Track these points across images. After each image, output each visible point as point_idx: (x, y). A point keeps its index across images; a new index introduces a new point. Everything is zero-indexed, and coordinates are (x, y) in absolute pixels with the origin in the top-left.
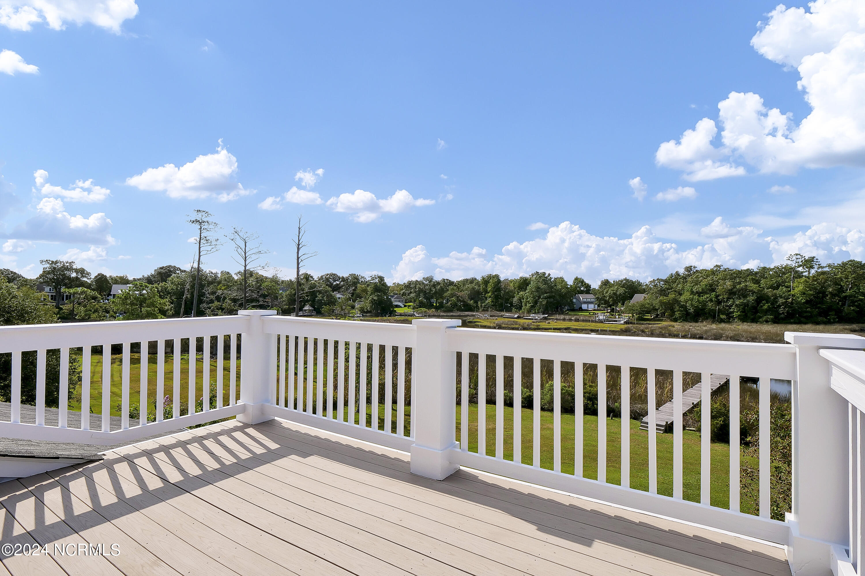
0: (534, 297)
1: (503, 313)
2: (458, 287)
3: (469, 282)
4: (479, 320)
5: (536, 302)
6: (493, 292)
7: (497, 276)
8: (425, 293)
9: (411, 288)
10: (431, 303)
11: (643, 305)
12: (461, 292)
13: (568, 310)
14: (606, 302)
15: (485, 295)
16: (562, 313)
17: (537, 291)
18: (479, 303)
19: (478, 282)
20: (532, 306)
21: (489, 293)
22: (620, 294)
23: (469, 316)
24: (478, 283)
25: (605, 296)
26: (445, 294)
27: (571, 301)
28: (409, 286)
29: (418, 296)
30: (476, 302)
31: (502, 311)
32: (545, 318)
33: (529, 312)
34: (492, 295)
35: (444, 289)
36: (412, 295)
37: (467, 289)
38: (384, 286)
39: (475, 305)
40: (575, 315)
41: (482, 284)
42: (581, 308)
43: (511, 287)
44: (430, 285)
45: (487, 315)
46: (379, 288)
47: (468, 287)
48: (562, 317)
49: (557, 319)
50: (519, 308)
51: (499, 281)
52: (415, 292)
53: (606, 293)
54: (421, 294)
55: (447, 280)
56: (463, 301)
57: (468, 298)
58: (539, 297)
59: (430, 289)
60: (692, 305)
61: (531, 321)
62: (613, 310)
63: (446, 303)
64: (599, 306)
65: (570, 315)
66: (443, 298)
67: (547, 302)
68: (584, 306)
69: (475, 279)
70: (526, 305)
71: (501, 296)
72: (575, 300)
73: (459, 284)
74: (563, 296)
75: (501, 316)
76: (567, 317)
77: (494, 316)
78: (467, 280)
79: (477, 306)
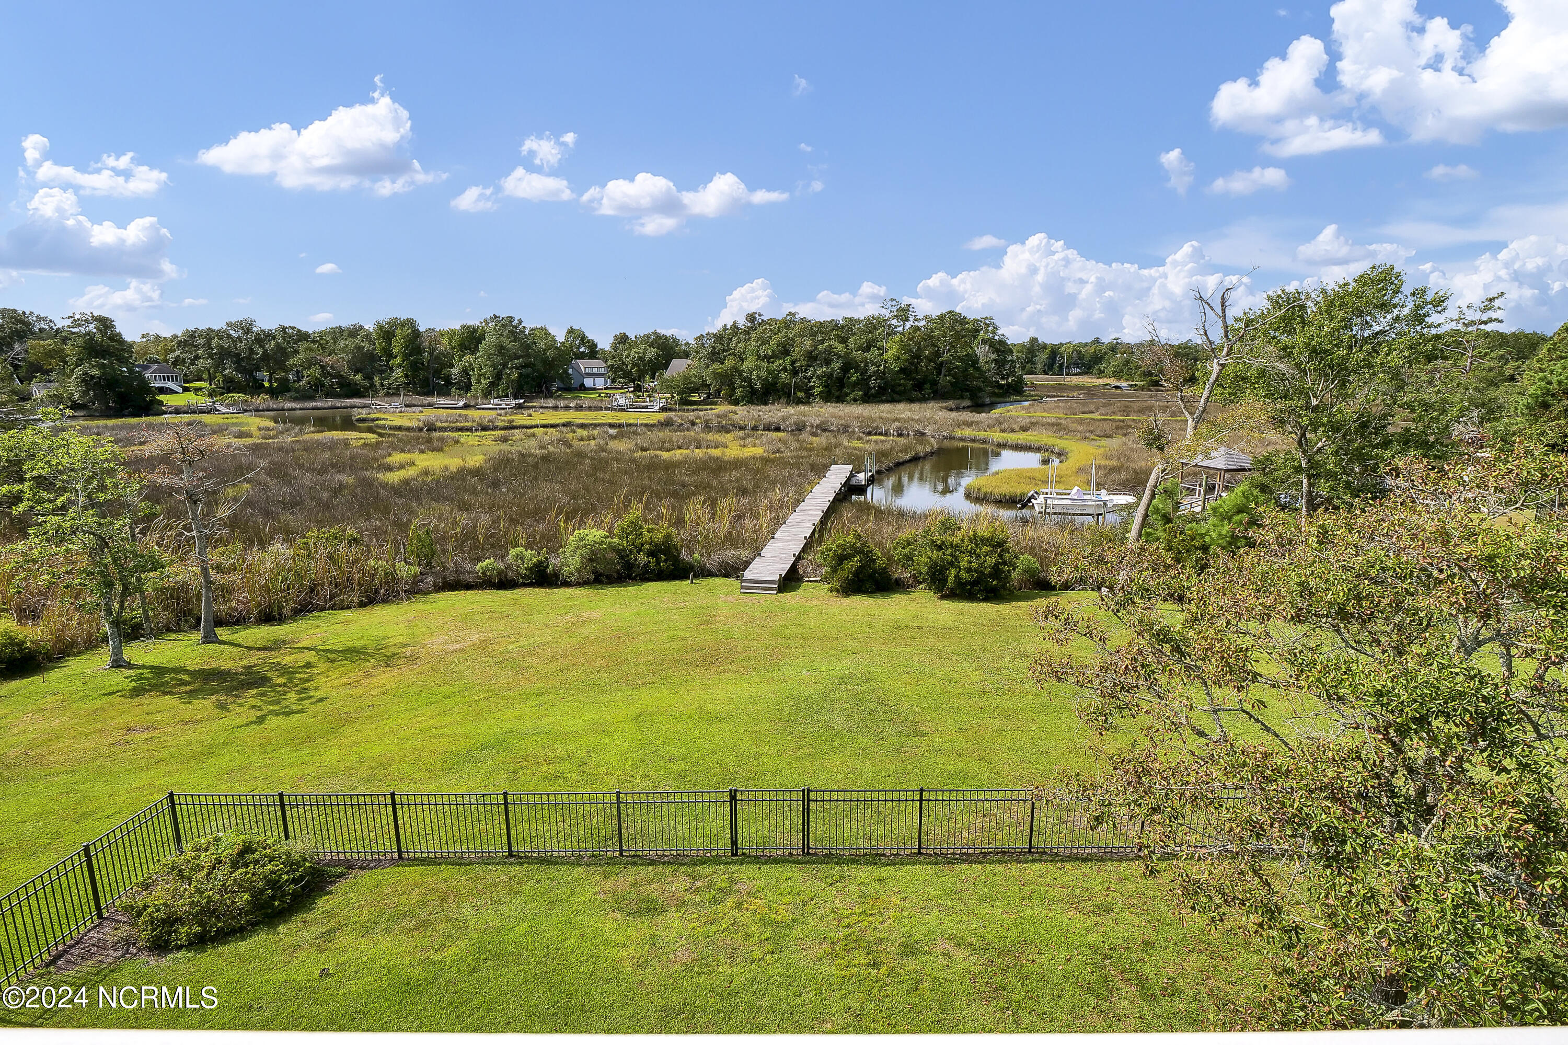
0: (494, 366)
1: (430, 399)
2: (321, 345)
3: (345, 334)
4: (382, 416)
5: (498, 376)
6: (406, 357)
7: (410, 323)
8: (238, 360)
9: (196, 346)
10: (256, 380)
11: (687, 379)
12: (330, 355)
13: (559, 389)
14: (627, 375)
15: (388, 361)
16: (550, 395)
17: (500, 354)
18: (376, 378)
19: (370, 334)
20: (492, 384)
21: (396, 357)
22: (650, 360)
23: (359, 408)
24: (368, 337)
25: (623, 363)
26: (291, 361)
27: (565, 371)
28: (189, 341)
29: (219, 364)
30: (369, 377)
31: (429, 393)
32: (520, 407)
33: (487, 394)
34: (403, 361)
35: (285, 349)
36: (201, 363)
37: (343, 349)
38: (116, 341)
39: (367, 384)
40: (573, 398)
41: (378, 338)
42: (583, 385)
43: (444, 344)
44: (246, 339)
45: (397, 402)
46: (102, 346)
47: (347, 346)
48: (551, 402)
49: (542, 407)
50: (466, 387)
51: (416, 334)
52: (211, 356)
53: (628, 357)
54: (228, 362)
55: (293, 328)
56: (339, 376)
57: (350, 368)
58: (505, 366)
59: (251, 349)
60: (759, 378)
61: (494, 413)
62: (638, 388)
63: (294, 381)
64: (613, 381)
65: (567, 399)
66: (287, 370)
67: (520, 375)
68: (588, 382)
69: (361, 328)
70: (479, 382)
71: (423, 364)
72: (571, 371)
73: (322, 339)
74: (550, 364)
75: (430, 405)
76: (561, 403)
77: (415, 406)
78: (341, 330)
79: (372, 385)
